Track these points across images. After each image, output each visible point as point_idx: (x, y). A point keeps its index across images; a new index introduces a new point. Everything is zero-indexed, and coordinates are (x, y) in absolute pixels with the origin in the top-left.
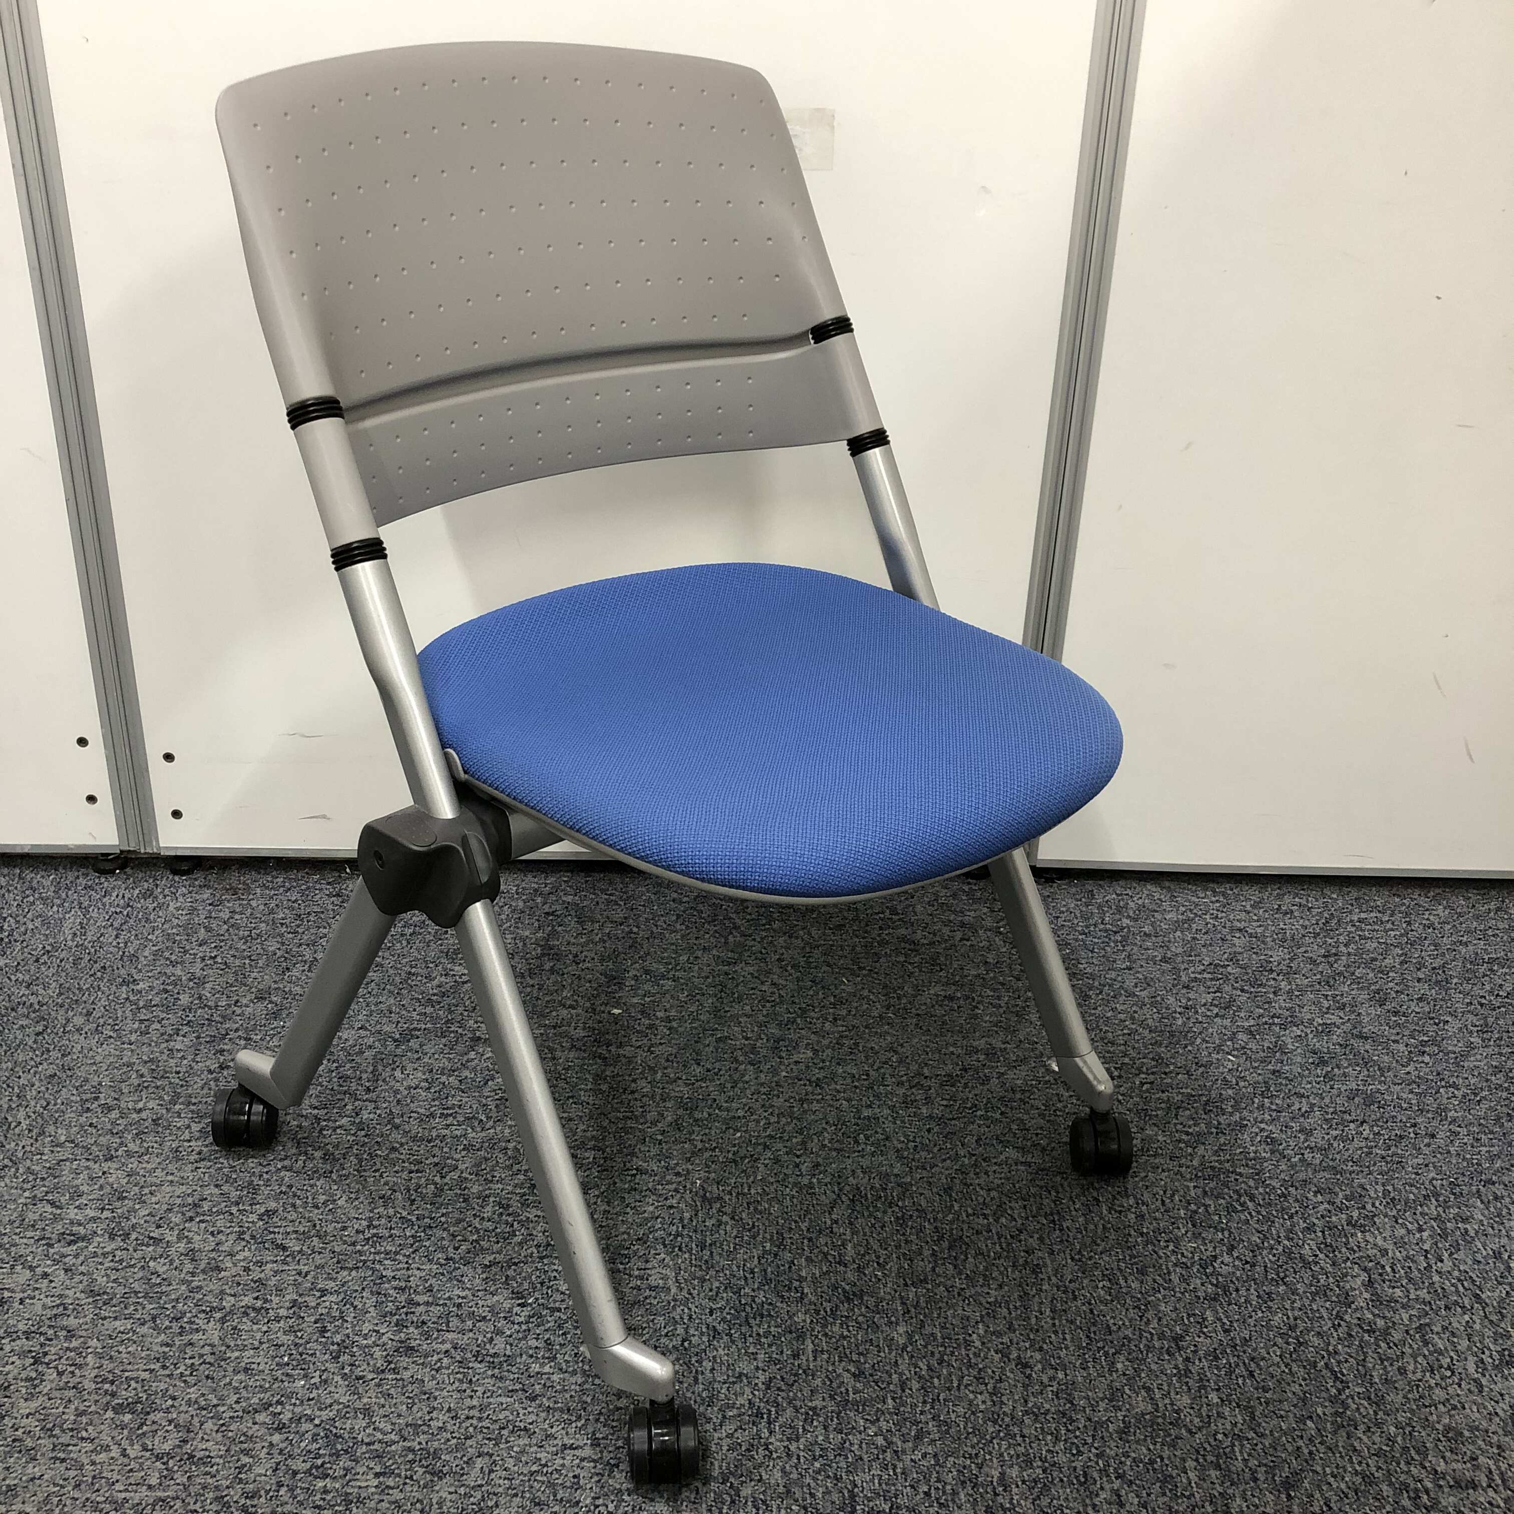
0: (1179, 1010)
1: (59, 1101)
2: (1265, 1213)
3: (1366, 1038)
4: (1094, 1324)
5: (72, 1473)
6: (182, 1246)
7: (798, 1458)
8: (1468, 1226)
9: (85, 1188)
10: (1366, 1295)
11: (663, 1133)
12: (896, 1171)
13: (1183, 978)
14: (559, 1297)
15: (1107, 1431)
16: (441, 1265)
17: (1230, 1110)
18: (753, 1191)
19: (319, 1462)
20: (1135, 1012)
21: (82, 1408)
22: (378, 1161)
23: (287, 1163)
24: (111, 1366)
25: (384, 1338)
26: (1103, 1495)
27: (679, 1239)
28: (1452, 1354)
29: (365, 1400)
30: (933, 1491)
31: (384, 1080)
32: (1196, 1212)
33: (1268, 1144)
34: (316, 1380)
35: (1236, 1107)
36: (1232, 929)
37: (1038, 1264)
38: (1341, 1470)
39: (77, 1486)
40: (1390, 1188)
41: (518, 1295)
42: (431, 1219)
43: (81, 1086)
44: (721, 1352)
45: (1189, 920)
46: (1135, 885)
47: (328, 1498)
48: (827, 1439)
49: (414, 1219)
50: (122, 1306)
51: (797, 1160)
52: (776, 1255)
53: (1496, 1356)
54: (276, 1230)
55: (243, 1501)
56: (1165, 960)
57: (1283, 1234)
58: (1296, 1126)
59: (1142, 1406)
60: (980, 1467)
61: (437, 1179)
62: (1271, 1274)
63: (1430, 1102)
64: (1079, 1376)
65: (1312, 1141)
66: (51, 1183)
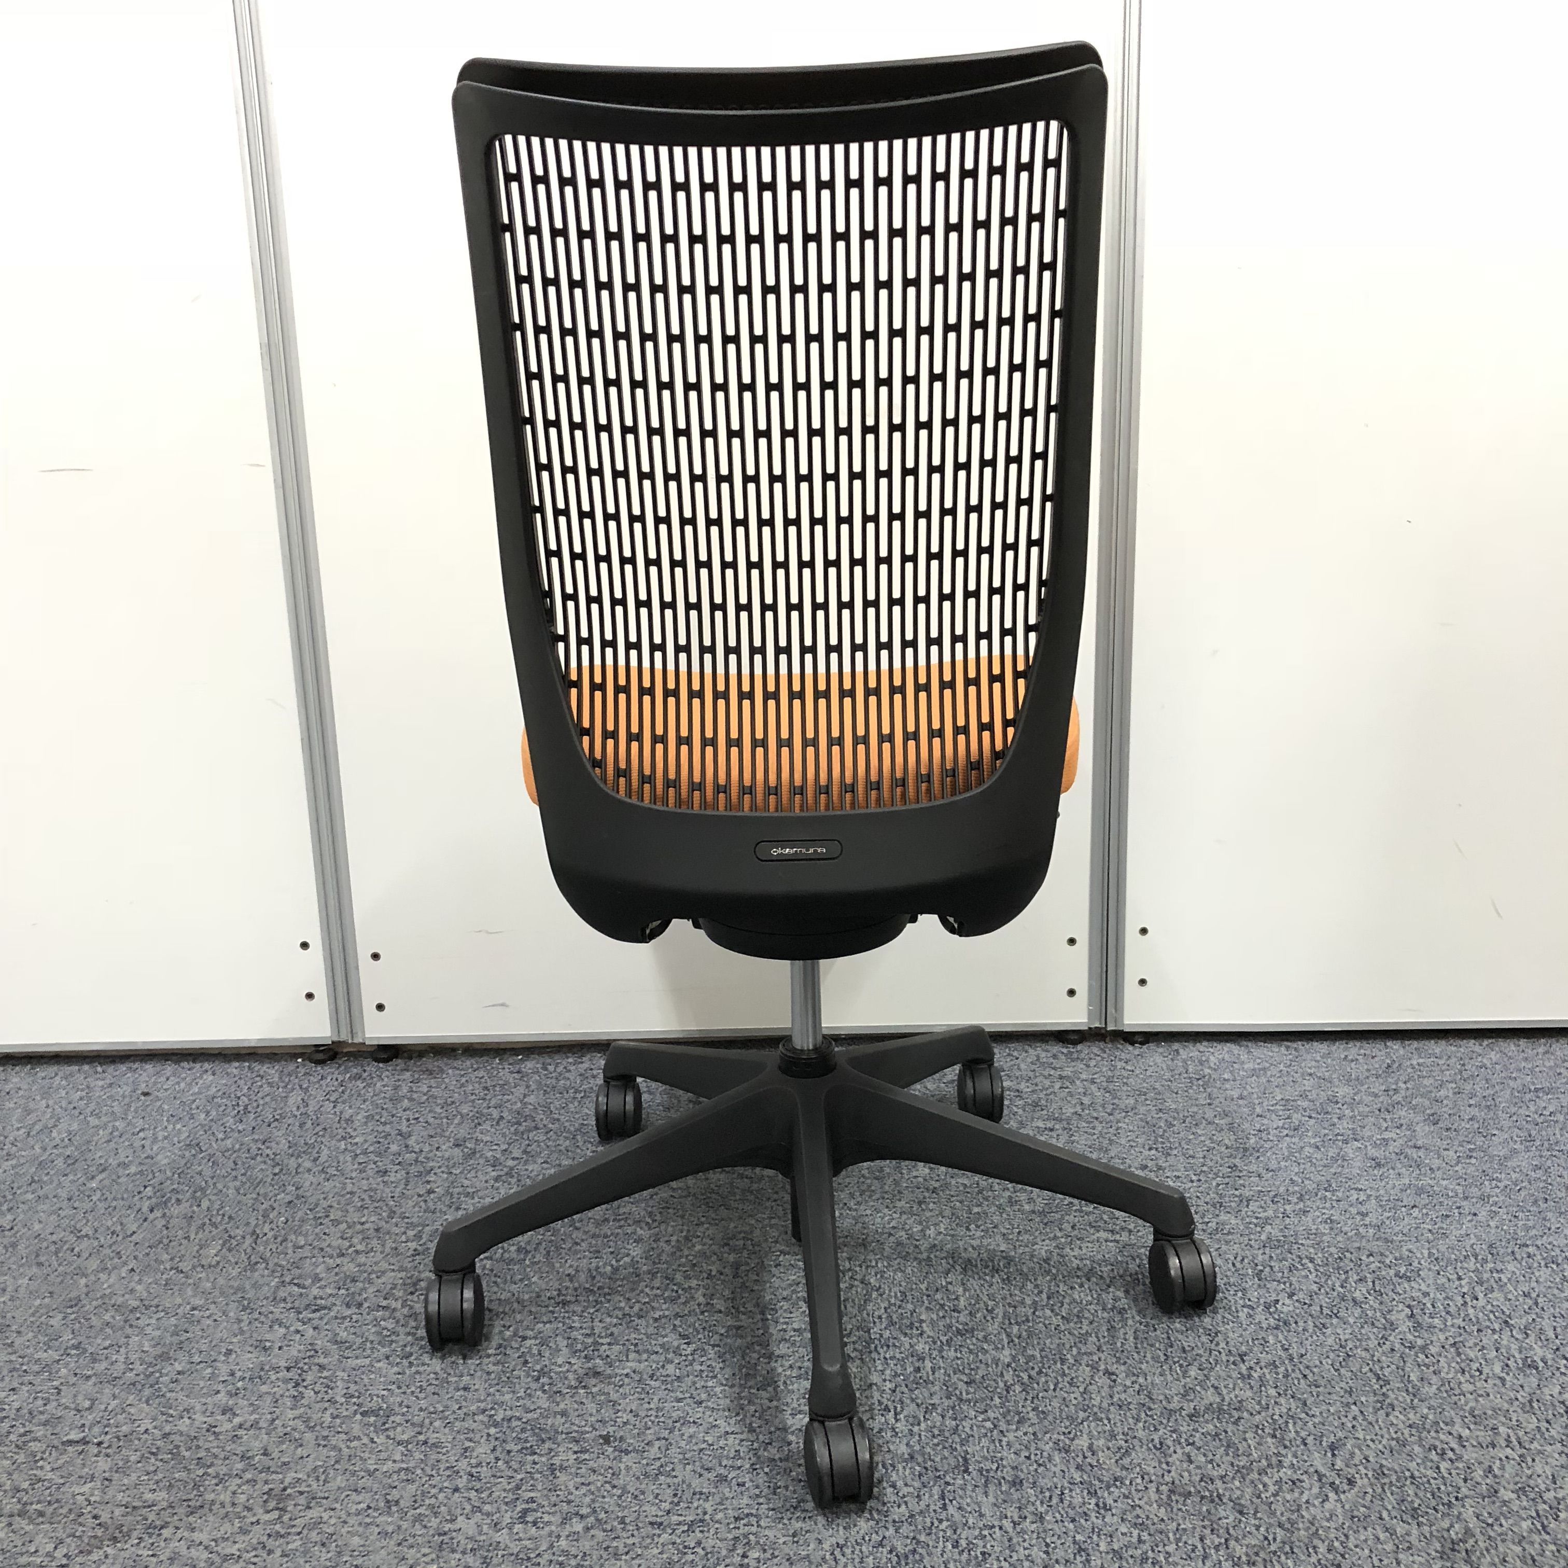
0: (1252, 1132)
2: (1322, 1270)
3: (1420, 1148)
4: (1171, 1346)
5: (332, 1453)
6: (405, 1311)
7: (920, 1435)
8: (1502, 1276)
9: (323, 1275)
10: (1410, 1324)
12: (1002, 1248)
13: (1258, 1110)
14: (716, 1337)
15: (1180, 1415)
16: (620, 1319)
17: (1296, 1200)
18: (880, 1265)
20: (1214, 1135)
21: (335, 1413)
24: (357, 1387)
25: (575, 1367)
26: (1175, 1456)
28: (1482, 1361)
29: (562, 1406)
30: (1033, 1457)
32: (1262, 1271)
33: (1326, 1222)
34: (522, 1394)
35: (1301, 1199)
36: (1303, 1074)
38: (1379, 1438)
39: (337, 1462)
40: (1435, 1251)
41: (684, 1336)
44: (854, 1370)
45: (1264, 1069)
47: (537, 1467)
53: (1520, 1362)
55: (469, 1469)
56: (1241, 1097)
57: (1338, 1284)
58: (1354, 1211)
59: (1212, 1399)
60: (1073, 1440)
61: (614, 1262)
62: (1326, 1311)
63: (1474, 1191)
64: (1157, 1380)
65: (1367, 1220)
66: (296, 1272)
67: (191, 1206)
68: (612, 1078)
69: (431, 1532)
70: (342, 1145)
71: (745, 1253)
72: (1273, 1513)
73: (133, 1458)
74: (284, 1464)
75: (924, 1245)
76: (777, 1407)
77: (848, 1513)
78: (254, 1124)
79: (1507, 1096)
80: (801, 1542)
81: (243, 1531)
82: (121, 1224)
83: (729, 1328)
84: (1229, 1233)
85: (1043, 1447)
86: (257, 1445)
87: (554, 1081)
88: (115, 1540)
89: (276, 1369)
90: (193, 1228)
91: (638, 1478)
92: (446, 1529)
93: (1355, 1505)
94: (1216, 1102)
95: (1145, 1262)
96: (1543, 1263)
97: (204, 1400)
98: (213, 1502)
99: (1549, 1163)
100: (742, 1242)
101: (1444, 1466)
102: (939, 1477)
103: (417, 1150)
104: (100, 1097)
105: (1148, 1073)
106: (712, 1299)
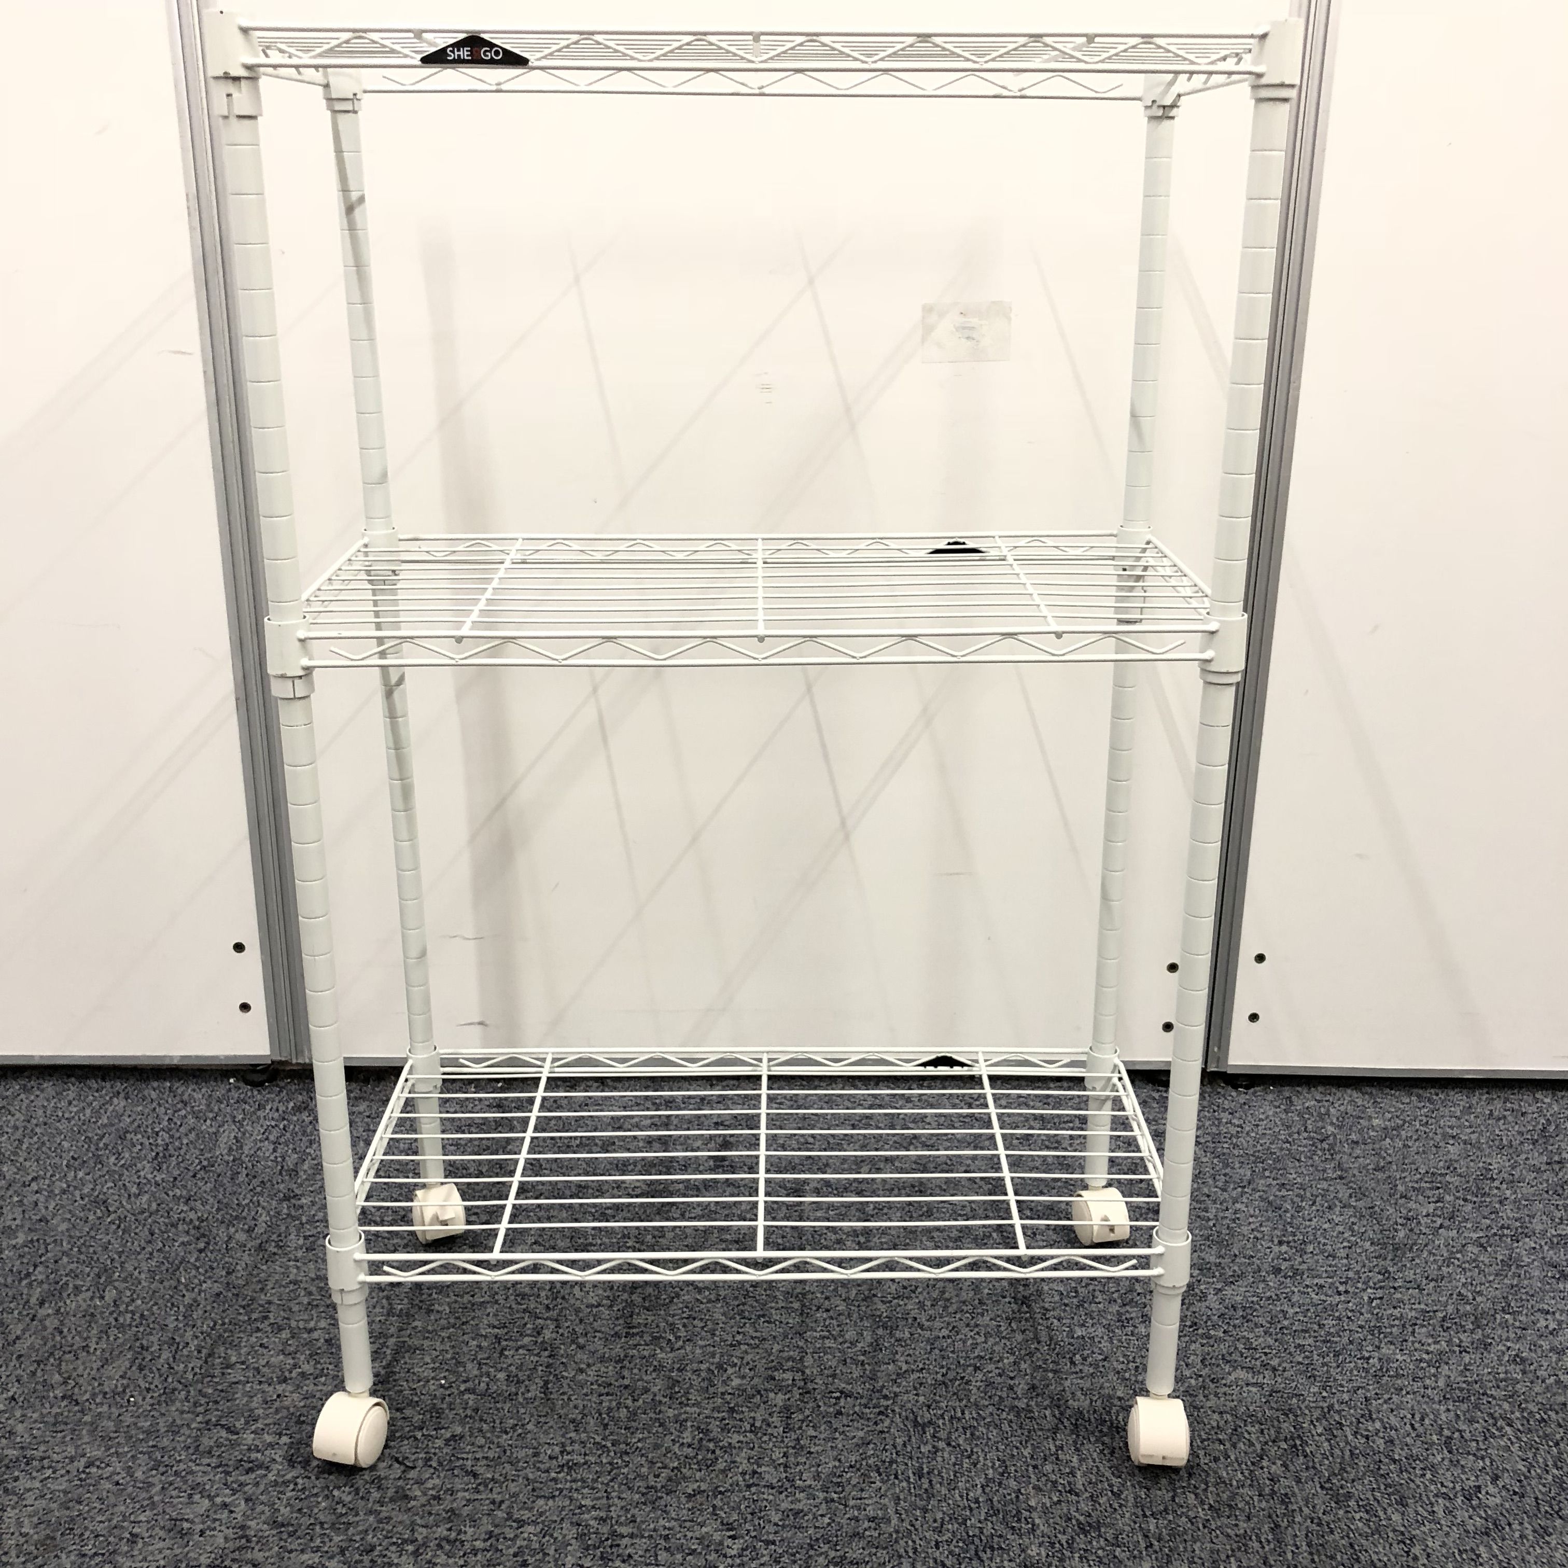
0: (1399, 1221)
1: (227, 1321)
2: (1525, 1439)
9: (261, 1411)
11: (864, 1353)
12: (1119, 1394)
13: (1401, 1188)
14: (772, 1529)
16: (643, 1494)
17: (1471, 1326)
18: (967, 1416)
20: (1353, 1223)
22: (565, 1383)
23: (468, 1385)
27: (894, 1466)
31: (563, 1298)
32: (1450, 1438)
35: (1477, 1325)
36: (1444, 1137)
37: (1286, 1495)
41: (727, 1526)
42: (627, 1445)
43: (248, 1305)
45: (1397, 1128)
46: (1334, 1090)
49: (609, 1445)
50: (308, 1537)
51: (1012, 1382)
52: (1000, 1484)
54: (465, 1456)
56: (1377, 1169)
57: (1550, 1463)
58: (1546, 1345)
61: (629, 1402)
66: (224, 1406)
67: (92, 1299)
78: (176, 1173)
83: (785, 1514)
84: (1398, 1376)
90: (94, 1333)
94: (1349, 1175)
100: (788, 1376)
105: (1260, 1130)
106: (759, 1466)
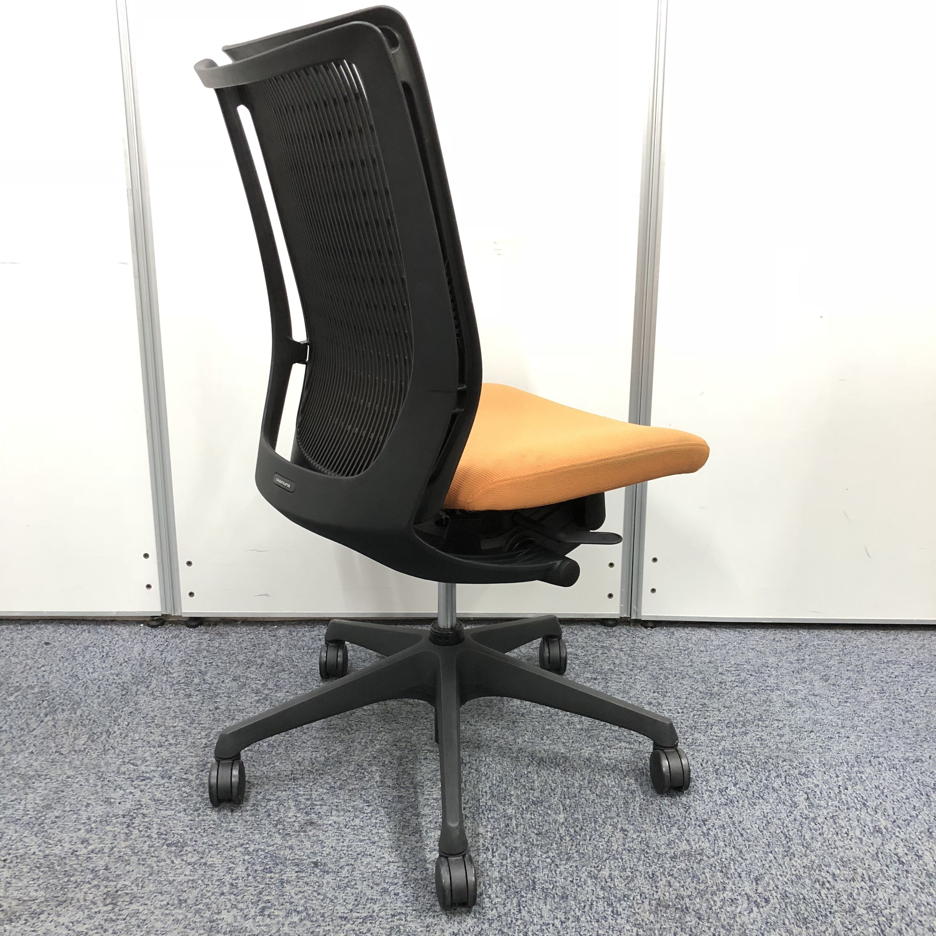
0: (716, 683)
1: (135, 723)
2: (754, 770)
3: (816, 696)
4: (662, 814)
5: (148, 870)
6: (198, 782)
7: (507, 866)
8: (863, 776)
9: (149, 758)
10: (807, 804)
12: (562, 751)
13: (720, 670)
14: (387, 802)
15: (665, 857)
16: (328, 790)
17: (740, 726)
18: (487, 760)
19: (268, 867)
20: (693, 684)
21: (151, 844)
24: (165, 828)
25: (299, 819)
26: (661, 883)
28: (849, 828)
29: (290, 843)
30: (575, 881)
32: (718, 769)
33: (758, 740)
35: (744, 725)
36: (748, 649)
37: (634, 791)
38: (785, 874)
39: (150, 875)
40: (823, 759)
41: (368, 802)
42: (323, 771)
44: (469, 824)
47: (273, 880)
48: (521, 859)
49: (314, 771)
52: (498, 786)
53: (872, 829)
55: (231, 881)
56: (710, 662)
57: (764, 778)
58: (775, 733)
59: (684, 848)
60: (599, 871)
61: (326, 755)
62: (756, 795)
63: (848, 723)
64: (652, 835)
65: (783, 739)
66: (132, 756)
67: (70, 714)
68: (330, 642)
69: (205, 920)
70: (165, 678)
71: (406, 751)
72: (719, 919)
73: (25, 870)
74: (118, 876)
75: (515, 748)
76: (421, 847)
77: (461, 913)
78: (112, 664)
79: (871, 665)
80: (431, 931)
81: (90, 917)
82: (27, 724)
83: (394, 797)
84: (700, 745)
85: (582, 876)
86: (102, 863)
87: (296, 642)
88: (11, 921)
89: (116, 816)
90: (71, 728)
91: (334, 889)
92: (215, 918)
93: (769, 915)
94: (695, 665)
95: (648, 762)
96: (888, 768)
97: (71, 835)
98: (72, 899)
99: (894, 707)
100: (404, 744)
101: (823, 892)
102: (517, 892)
103: (210, 682)
104: (19, 645)
105: (655, 646)
106: (384, 779)
